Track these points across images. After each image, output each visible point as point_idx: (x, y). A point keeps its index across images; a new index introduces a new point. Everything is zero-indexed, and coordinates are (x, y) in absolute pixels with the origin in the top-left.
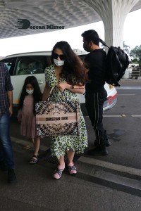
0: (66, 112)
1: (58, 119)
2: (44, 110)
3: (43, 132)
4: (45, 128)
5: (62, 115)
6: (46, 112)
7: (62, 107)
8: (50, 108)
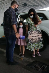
0: (38, 34)
1: (36, 36)
2: (31, 34)
3: (31, 41)
4: (32, 40)
5: (37, 35)
6: (32, 34)
7: (36, 32)
8: (33, 33)
